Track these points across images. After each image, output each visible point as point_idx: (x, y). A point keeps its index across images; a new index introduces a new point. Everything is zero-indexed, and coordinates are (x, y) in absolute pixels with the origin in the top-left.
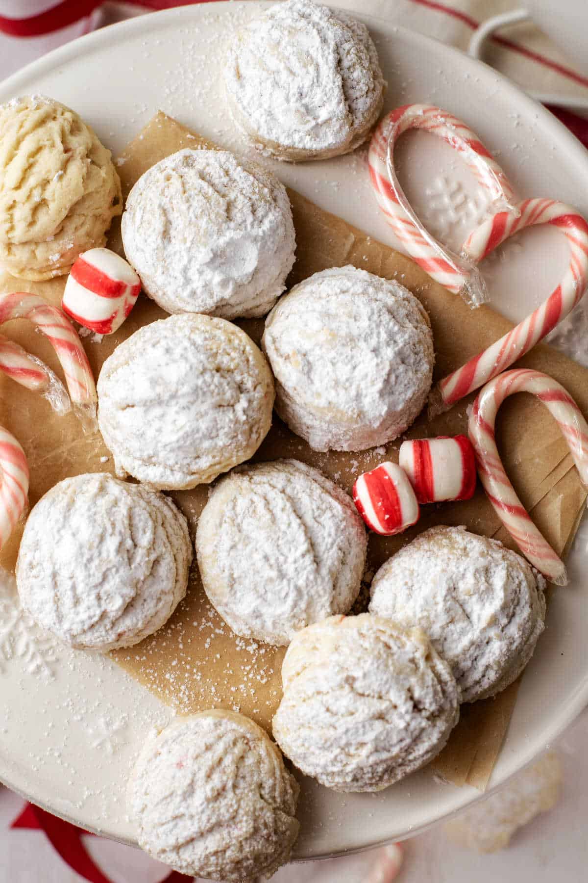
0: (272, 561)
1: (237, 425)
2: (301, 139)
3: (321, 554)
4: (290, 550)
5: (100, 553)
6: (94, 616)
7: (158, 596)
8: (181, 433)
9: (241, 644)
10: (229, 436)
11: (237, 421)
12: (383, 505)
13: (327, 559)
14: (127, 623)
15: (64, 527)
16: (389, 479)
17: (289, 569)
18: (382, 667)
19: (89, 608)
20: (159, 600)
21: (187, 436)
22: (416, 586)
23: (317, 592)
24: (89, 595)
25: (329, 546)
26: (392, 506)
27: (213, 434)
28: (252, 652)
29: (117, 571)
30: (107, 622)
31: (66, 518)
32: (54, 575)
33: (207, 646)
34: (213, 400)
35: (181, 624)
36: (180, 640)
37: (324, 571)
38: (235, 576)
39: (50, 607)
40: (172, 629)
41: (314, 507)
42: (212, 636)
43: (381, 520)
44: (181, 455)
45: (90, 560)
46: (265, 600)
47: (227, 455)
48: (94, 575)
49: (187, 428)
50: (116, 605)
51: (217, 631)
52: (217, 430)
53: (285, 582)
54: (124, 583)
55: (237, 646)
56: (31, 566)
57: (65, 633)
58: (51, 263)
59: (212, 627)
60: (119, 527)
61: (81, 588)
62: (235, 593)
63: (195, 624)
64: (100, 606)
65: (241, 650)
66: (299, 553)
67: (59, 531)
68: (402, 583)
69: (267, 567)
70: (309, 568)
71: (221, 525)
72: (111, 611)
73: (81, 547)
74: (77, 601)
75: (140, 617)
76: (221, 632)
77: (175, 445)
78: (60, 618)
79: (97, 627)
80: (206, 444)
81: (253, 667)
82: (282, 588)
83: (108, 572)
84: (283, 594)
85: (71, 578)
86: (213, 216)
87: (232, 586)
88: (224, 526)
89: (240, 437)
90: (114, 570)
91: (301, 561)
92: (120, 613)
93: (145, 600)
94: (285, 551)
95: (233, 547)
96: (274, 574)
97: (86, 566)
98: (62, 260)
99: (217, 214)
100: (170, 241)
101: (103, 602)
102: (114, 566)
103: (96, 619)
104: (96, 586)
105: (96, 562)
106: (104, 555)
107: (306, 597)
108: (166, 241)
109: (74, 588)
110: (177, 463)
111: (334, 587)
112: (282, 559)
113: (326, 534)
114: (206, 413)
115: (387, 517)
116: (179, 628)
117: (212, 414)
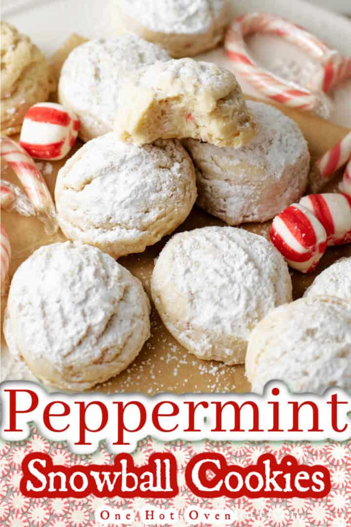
0: (222, 272)
1: (175, 180)
2: (180, 28)
3: (259, 265)
4: (234, 262)
5: (80, 279)
6: (82, 330)
7: (132, 318)
8: (133, 188)
9: (203, 369)
10: (171, 188)
11: (174, 177)
12: (299, 227)
13: (265, 268)
14: (108, 340)
15: (46, 268)
16: (298, 210)
17: (238, 275)
18: (333, 318)
19: (76, 325)
20: (133, 322)
21: (138, 189)
22: (340, 280)
23: (263, 293)
24: (75, 313)
25: (264, 259)
26: (306, 227)
27: (158, 188)
28: (214, 374)
29: (97, 291)
30: (93, 338)
31: (47, 263)
32: (43, 305)
33: (175, 374)
34: (155, 161)
35: (150, 360)
36: (151, 372)
37: (265, 276)
38: (193, 291)
39: (41, 335)
40: (143, 365)
41: (245, 238)
42: (178, 366)
43: (300, 239)
44: (134, 210)
45: (73, 284)
46: (222, 306)
47: (170, 206)
48: (78, 294)
49: (138, 183)
50: (99, 317)
51: (181, 362)
52: (161, 184)
53: (236, 285)
54: (103, 299)
55: (200, 371)
56: (21, 307)
57: (56, 355)
58: (8, 117)
59: (176, 359)
60: (93, 261)
61: (68, 307)
62: (195, 307)
63: (162, 358)
64: (85, 321)
65: (205, 374)
66: (242, 262)
67: (43, 271)
68: (328, 280)
69: (219, 277)
70: (253, 272)
71: (174, 259)
72: (95, 325)
73: (64, 275)
74: (65, 323)
75: (119, 334)
76: (185, 362)
77: (128, 200)
78: (51, 342)
79: (84, 343)
80: (153, 197)
81: (217, 384)
82: (234, 292)
83: (90, 292)
84: (236, 297)
85: (58, 302)
86: (130, 59)
87: (191, 301)
88: (177, 260)
89: (178, 189)
90: (94, 290)
91: (245, 267)
92: (103, 327)
93: (121, 321)
94: (231, 263)
95: (187, 271)
96: (225, 280)
97: (70, 287)
98: (17, 114)
99: (133, 58)
100: (100, 80)
101: (88, 318)
102: (94, 286)
103: (83, 333)
104: (80, 304)
105: (78, 285)
106: (84, 280)
107: (255, 297)
108: (98, 81)
109: (61, 310)
110: (131, 219)
111: (276, 291)
112: (229, 269)
113: (259, 252)
114: (150, 172)
115: (304, 235)
116: (149, 363)
117: (155, 172)
